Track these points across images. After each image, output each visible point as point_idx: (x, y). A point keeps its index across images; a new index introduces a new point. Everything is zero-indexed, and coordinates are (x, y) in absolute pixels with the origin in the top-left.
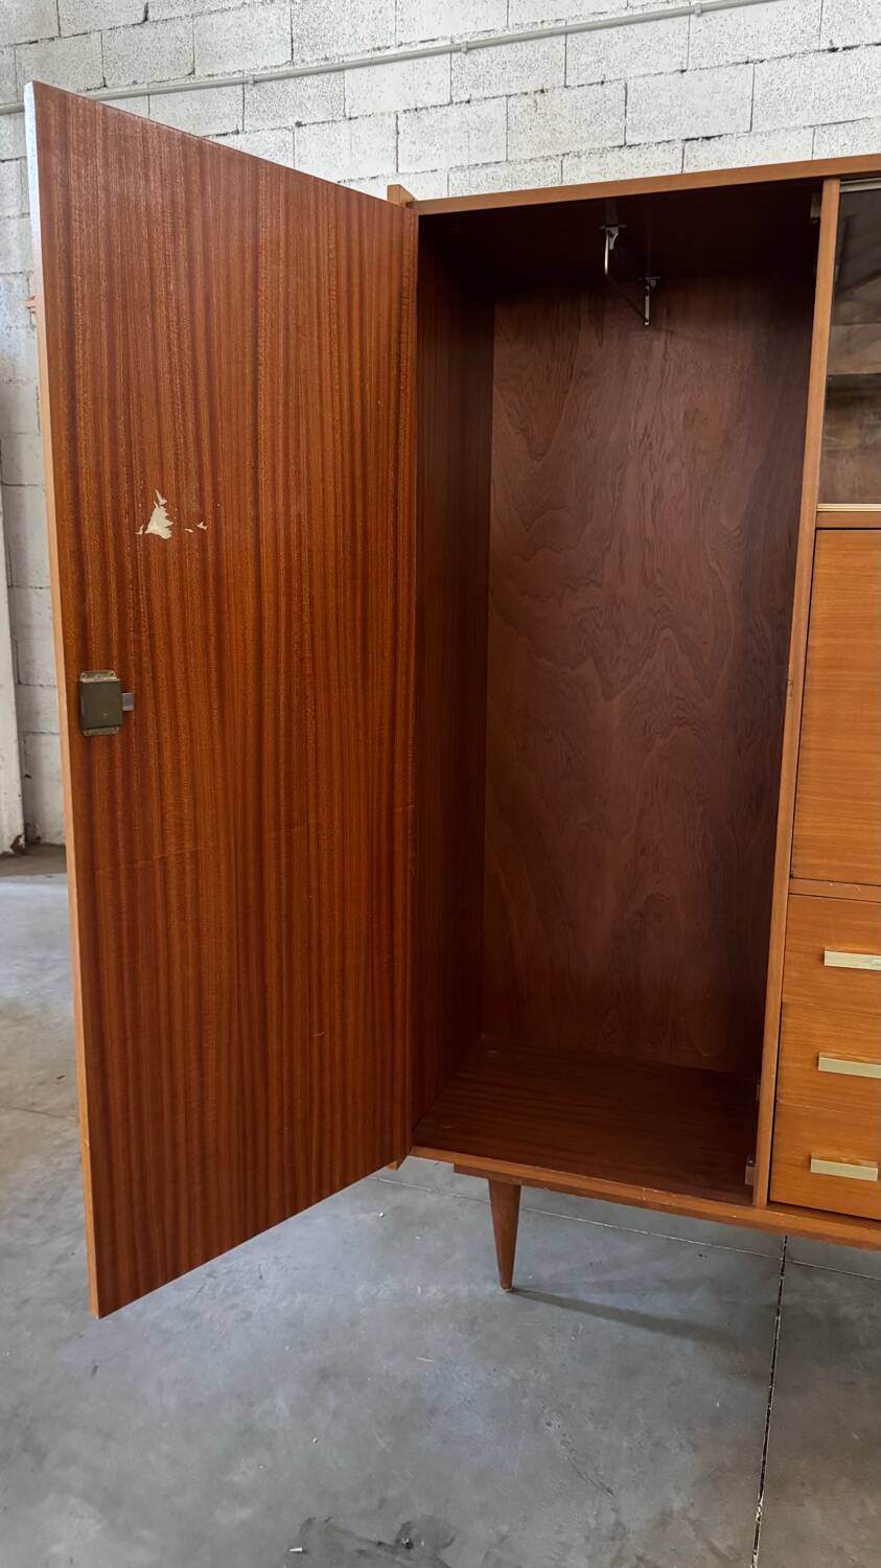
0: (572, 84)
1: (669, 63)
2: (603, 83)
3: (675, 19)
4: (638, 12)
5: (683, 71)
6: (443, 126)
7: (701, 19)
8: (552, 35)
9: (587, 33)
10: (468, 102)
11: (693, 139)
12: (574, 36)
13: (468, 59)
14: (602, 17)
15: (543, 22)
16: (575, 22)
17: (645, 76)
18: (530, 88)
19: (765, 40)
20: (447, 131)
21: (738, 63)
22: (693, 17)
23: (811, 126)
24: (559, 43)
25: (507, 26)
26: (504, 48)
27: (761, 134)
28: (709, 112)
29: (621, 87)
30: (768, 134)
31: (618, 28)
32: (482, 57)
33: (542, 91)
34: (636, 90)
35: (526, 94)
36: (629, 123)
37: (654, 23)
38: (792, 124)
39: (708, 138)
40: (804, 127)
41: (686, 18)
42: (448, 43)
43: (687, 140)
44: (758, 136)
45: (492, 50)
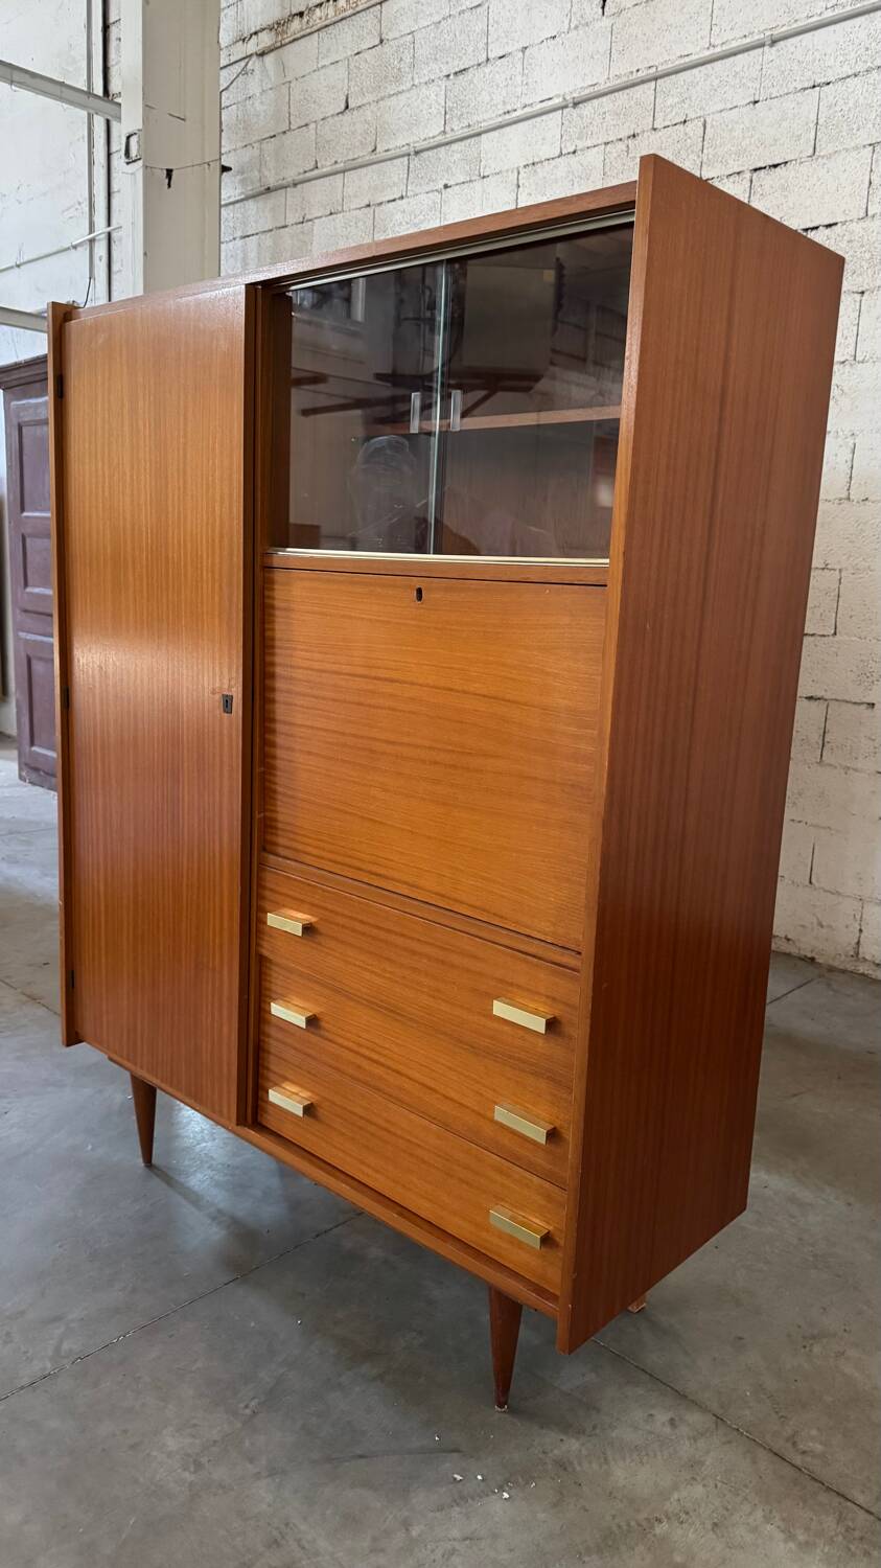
0: (659, 127)
1: (742, 98)
2: (685, 121)
3: (751, 53)
4: (718, 49)
5: (756, 102)
6: (553, 177)
7: (774, 48)
8: (643, 82)
9: (674, 76)
10: (574, 152)
11: (760, 169)
12: (662, 80)
13: (575, 112)
14: (687, 59)
15: (638, 71)
16: (664, 67)
17: (721, 111)
18: (624, 134)
19: (831, 63)
20: (556, 181)
21: (805, 89)
22: (767, 48)
23: (870, 145)
24: (649, 89)
25: (608, 79)
26: (604, 99)
27: (823, 157)
28: (776, 141)
29: (700, 124)
30: (829, 157)
31: (700, 68)
32: (587, 109)
33: (634, 136)
34: (712, 126)
35: (621, 140)
36: (705, 160)
37: (732, 59)
38: (853, 144)
39: (775, 166)
40: (864, 146)
41: (760, 50)
42: (561, 99)
43: (756, 170)
44: (820, 159)
45: (595, 102)
